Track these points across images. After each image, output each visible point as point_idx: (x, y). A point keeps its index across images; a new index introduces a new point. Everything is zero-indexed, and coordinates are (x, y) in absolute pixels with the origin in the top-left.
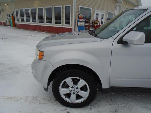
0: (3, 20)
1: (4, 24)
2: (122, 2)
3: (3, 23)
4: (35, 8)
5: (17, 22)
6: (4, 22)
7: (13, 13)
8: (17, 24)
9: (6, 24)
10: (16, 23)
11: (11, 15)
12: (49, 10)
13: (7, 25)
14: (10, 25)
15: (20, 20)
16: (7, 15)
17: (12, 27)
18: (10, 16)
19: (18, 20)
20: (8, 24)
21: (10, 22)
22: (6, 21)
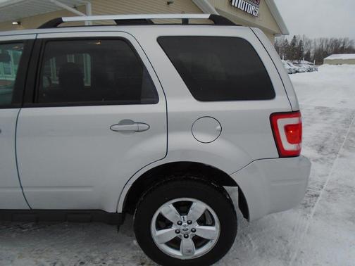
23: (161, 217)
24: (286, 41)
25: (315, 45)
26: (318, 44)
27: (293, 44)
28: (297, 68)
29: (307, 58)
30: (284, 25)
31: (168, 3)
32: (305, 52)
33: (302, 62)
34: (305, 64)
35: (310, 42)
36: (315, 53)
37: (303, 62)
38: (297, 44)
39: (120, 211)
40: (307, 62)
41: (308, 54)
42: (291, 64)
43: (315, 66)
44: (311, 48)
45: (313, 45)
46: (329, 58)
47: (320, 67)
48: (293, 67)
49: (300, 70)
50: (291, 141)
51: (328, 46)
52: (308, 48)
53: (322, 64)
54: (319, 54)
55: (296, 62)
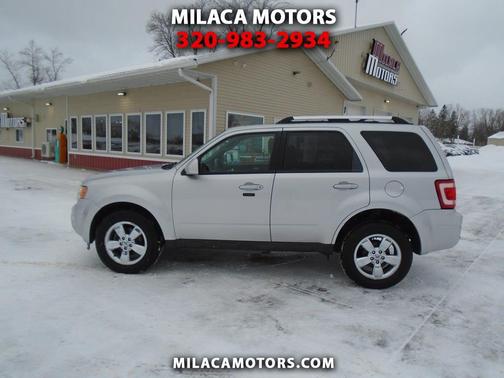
0: (35, 146)
1: (38, 156)
2: (361, 98)
3: (33, 153)
4: (120, 115)
5: (71, 151)
6: (36, 151)
7: (64, 126)
8: (71, 155)
9: (43, 155)
10: (69, 153)
11: (59, 132)
12: (154, 121)
13: (45, 159)
14: (53, 159)
15: (80, 144)
16: (48, 131)
17: (58, 164)
18: (54, 132)
19: (74, 145)
20: (47, 155)
21: (53, 149)
22: (44, 147)
23: (361, 248)
24: (433, 112)
25: (475, 118)
26: (479, 117)
27: (443, 116)
28: (449, 149)
29: (464, 136)
30: (430, 93)
31: (295, 73)
32: (460, 128)
33: (456, 141)
34: (460, 145)
35: (467, 114)
36: (475, 130)
37: (458, 141)
38: (449, 117)
39: (334, 243)
40: (464, 142)
41: (465, 130)
42: (441, 145)
43: (474, 148)
44: (469, 122)
45: (471, 118)
46: (494, 136)
47: (482, 149)
48: (444, 147)
49: (454, 152)
50: (449, 198)
51: (493, 120)
52: (464, 122)
53: (486, 144)
54: (480, 130)
55: (448, 140)
